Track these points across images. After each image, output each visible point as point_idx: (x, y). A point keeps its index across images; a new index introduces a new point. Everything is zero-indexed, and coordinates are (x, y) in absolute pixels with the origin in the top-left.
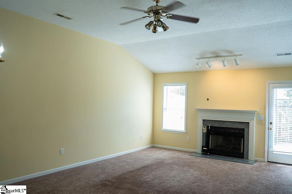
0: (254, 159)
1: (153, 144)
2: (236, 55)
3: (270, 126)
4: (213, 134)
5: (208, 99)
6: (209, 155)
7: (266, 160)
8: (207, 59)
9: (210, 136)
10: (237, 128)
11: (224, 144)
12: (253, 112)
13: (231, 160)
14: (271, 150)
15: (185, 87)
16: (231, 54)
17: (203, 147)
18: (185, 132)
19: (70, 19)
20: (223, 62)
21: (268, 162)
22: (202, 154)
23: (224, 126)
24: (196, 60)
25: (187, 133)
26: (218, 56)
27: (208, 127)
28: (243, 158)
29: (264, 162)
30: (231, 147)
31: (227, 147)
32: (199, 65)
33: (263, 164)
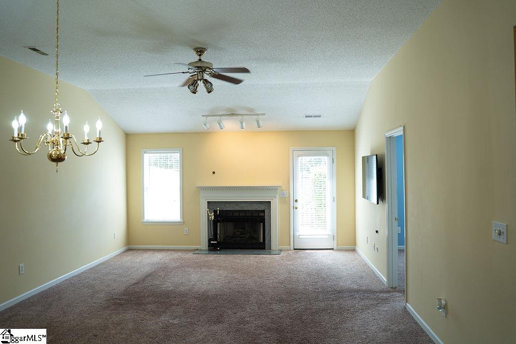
0: (277, 249)
1: (128, 245)
2: (257, 115)
3: (296, 205)
4: (223, 221)
5: (214, 173)
6: (220, 250)
7: (292, 248)
8: (219, 118)
9: (218, 224)
10: (255, 209)
11: (238, 233)
12: (275, 188)
13: (252, 253)
14: (297, 234)
15: (178, 154)
16: (251, 112)
17: (210, 240)
18: (182, 221)
19: (47, 55)
20: (242, 123)
21: (294, 249)
22: (210, 250)
23: (237, 208)
24: (201, 117)
25: (184, 222)
26: (233, 114)
27: (215, 212)
28: (264, 249)
29: (290, 250)
30: (247, 237)
31: (242, 237)
32: (207, 125)
33: (290, 252)
